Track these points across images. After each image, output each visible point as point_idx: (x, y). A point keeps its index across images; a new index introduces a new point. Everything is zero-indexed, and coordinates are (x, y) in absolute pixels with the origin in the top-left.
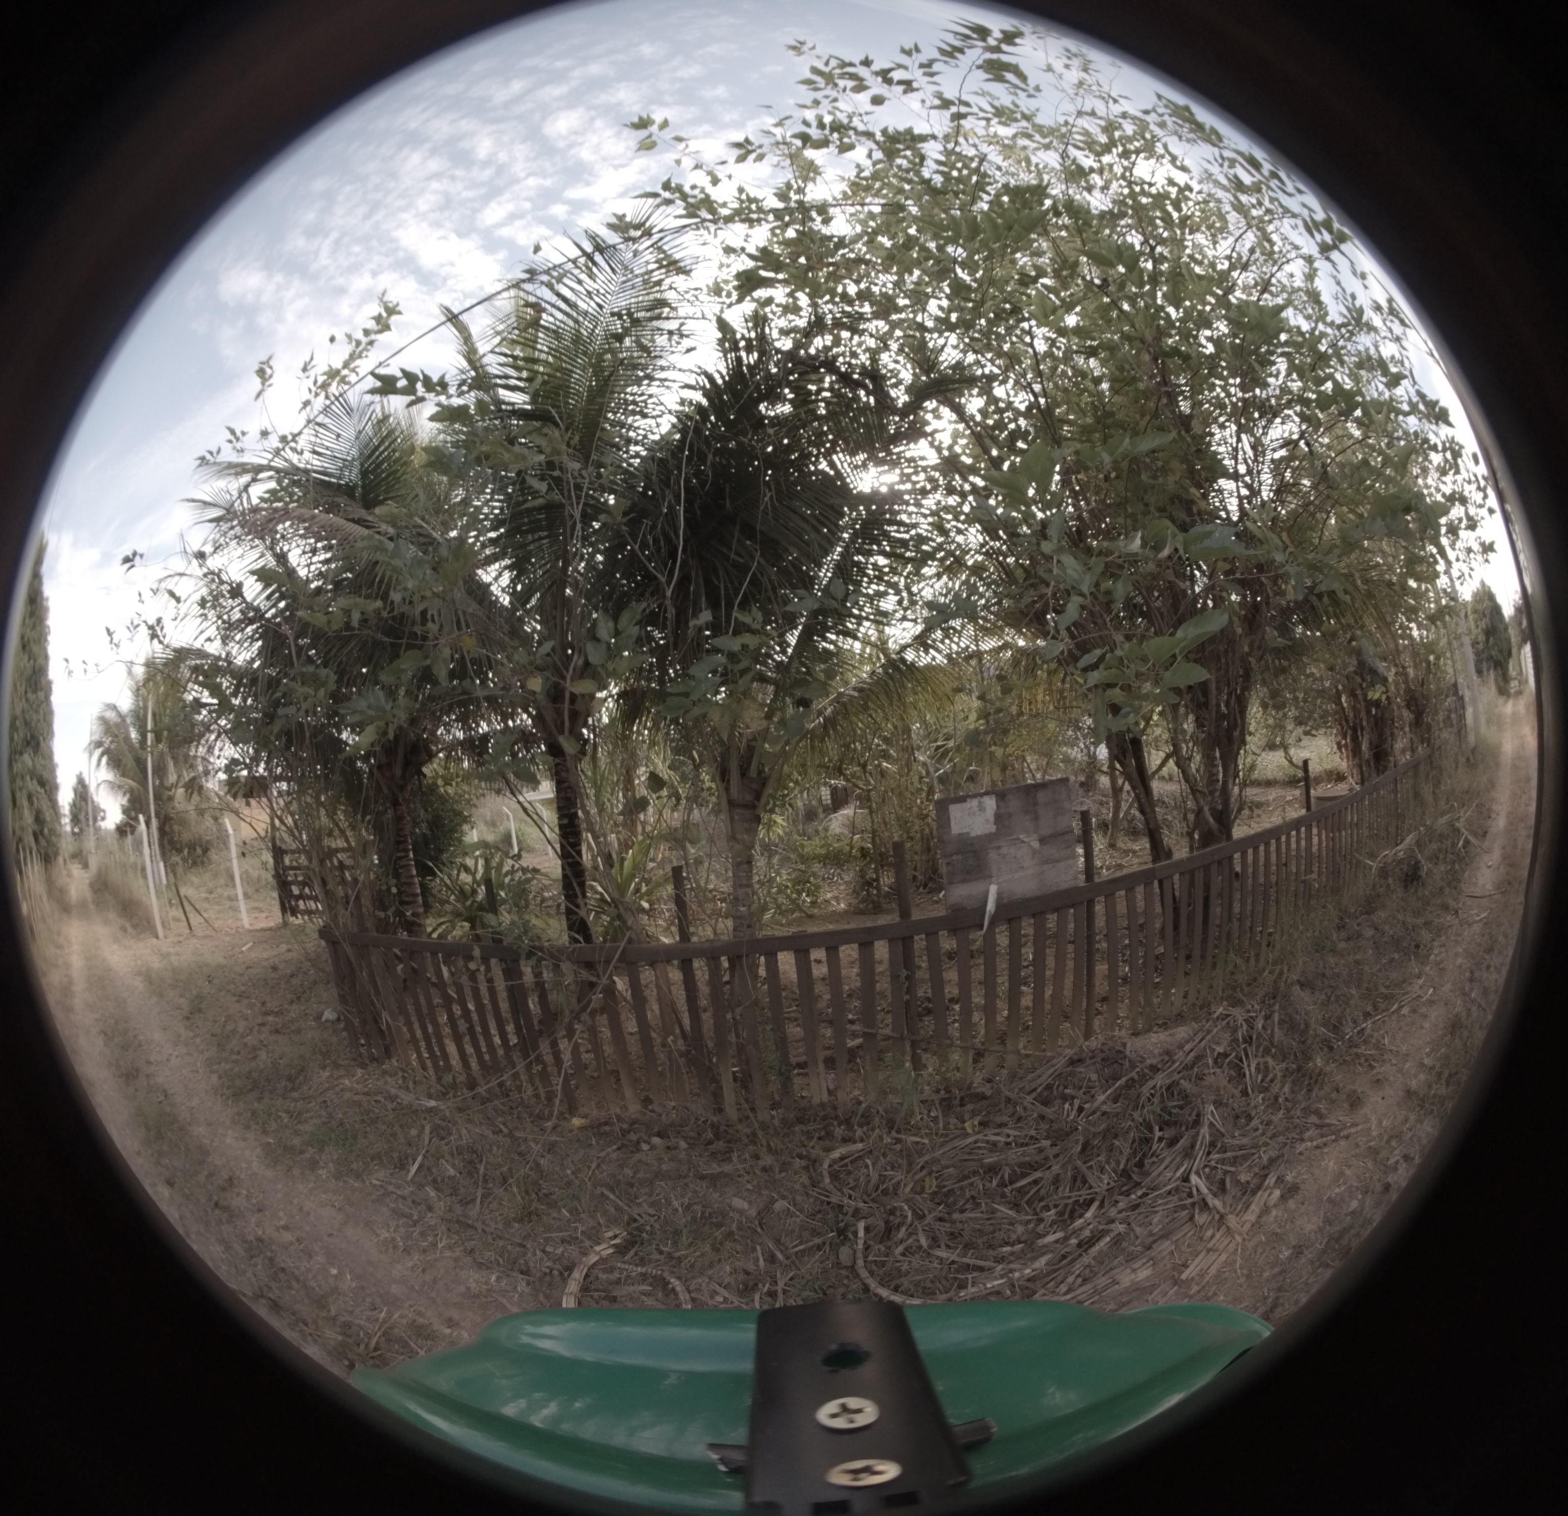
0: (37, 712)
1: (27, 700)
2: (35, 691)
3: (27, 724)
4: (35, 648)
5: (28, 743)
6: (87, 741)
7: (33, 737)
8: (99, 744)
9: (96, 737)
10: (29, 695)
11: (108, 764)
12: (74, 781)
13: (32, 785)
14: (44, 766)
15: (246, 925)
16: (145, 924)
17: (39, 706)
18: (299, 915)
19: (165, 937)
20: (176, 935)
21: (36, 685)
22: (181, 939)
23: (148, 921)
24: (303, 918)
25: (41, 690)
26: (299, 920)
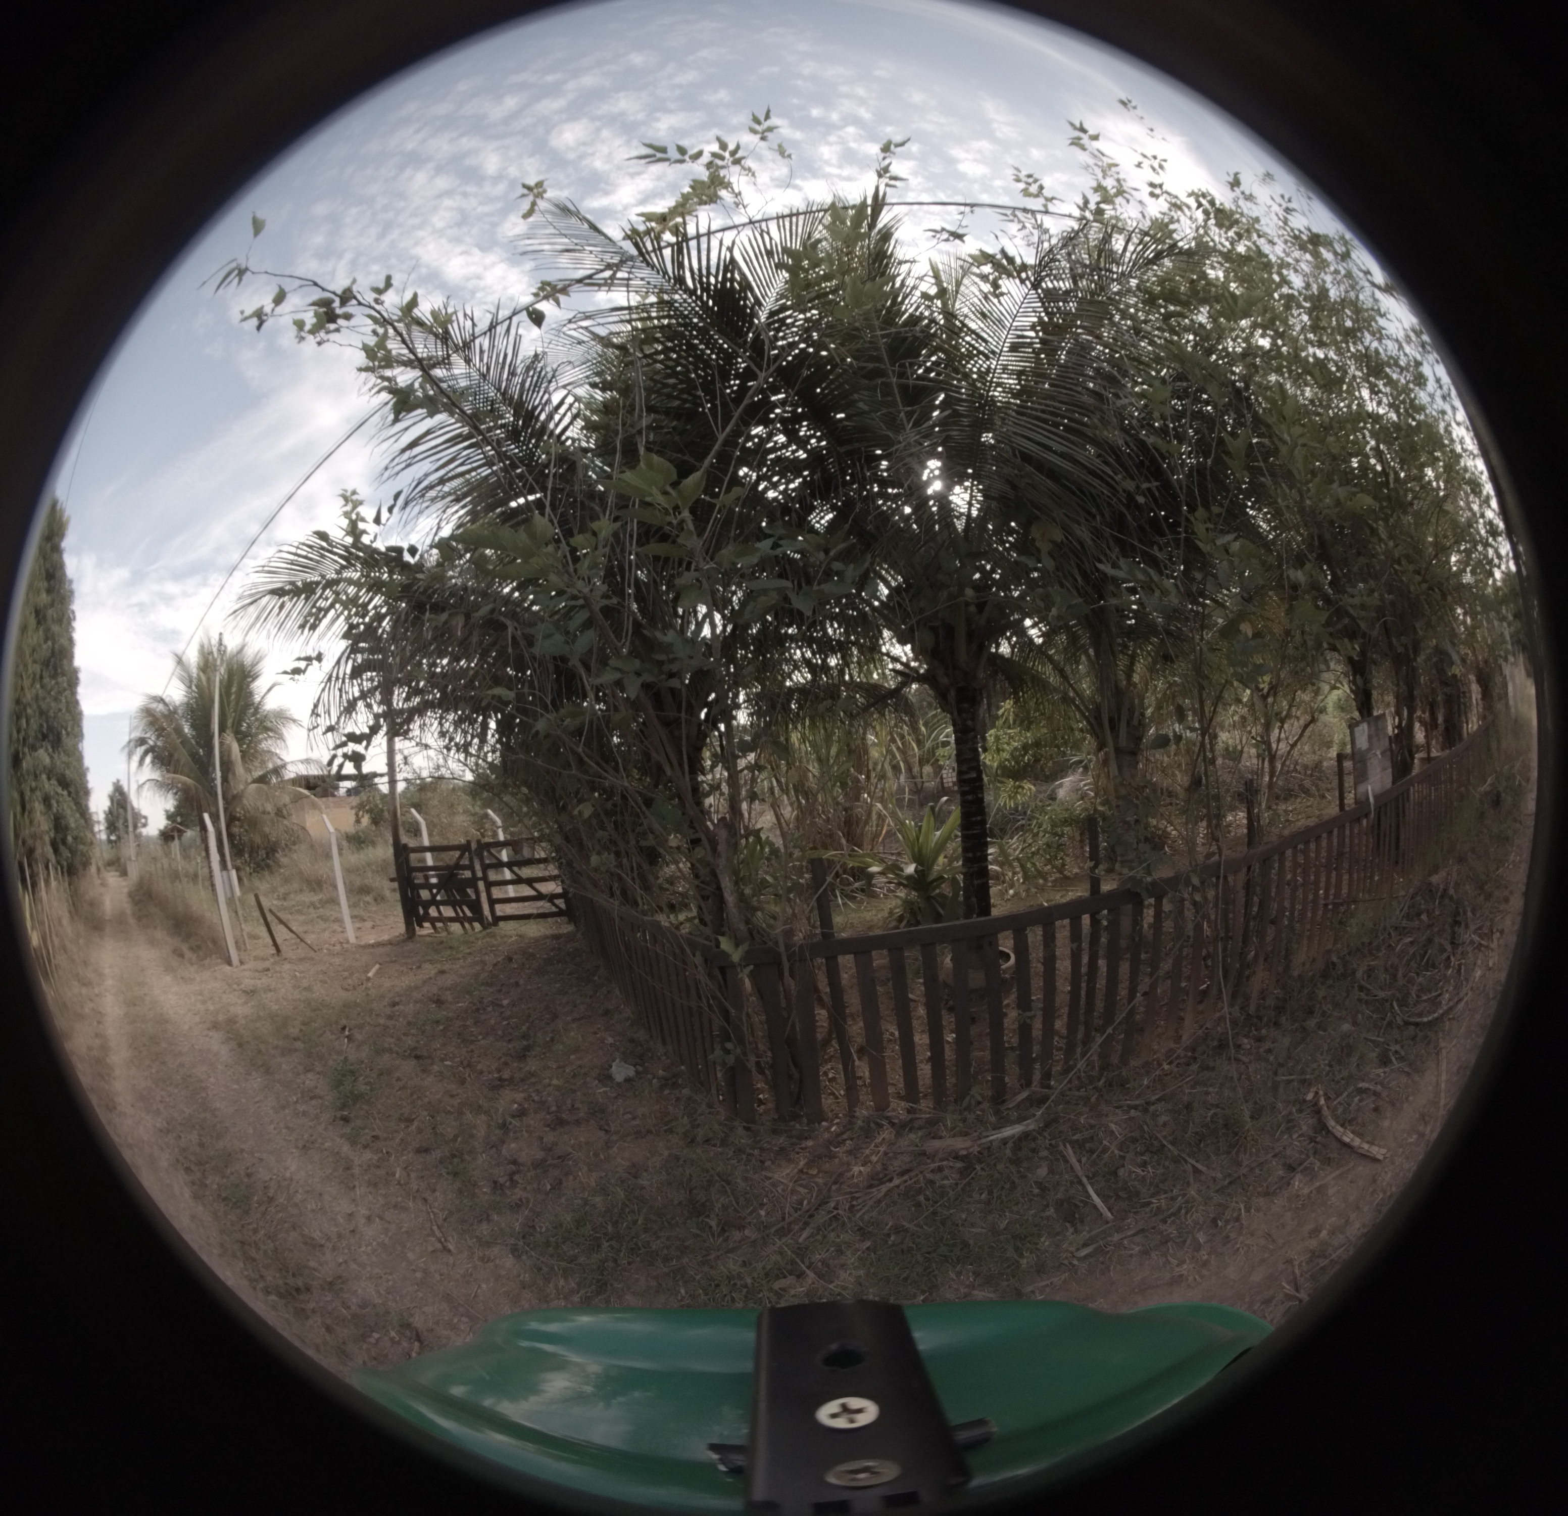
0: (56, 699)
1: (42, 687)
2: (54, 676)
3: (42, 713)
4: (55, 628)
5: (45, 737)
6: (126, 739)
7: (50, 729)
8: (142, 741)
9: (137, 734)
10: (46, 680)
11: (153, 762)
12: (110, 789)
13: (50, 786)
14: (68, 765)
15: (352, 940)
16: (210, 945)
17: (60, 693)
18: (427, 924)
19: (242, 963)
20: (256, 958)
21: (55, 669)
22: (267, 964)
23: (214, 942)
24: (434, 927)
25: (63, 675)
26: (426, 929)
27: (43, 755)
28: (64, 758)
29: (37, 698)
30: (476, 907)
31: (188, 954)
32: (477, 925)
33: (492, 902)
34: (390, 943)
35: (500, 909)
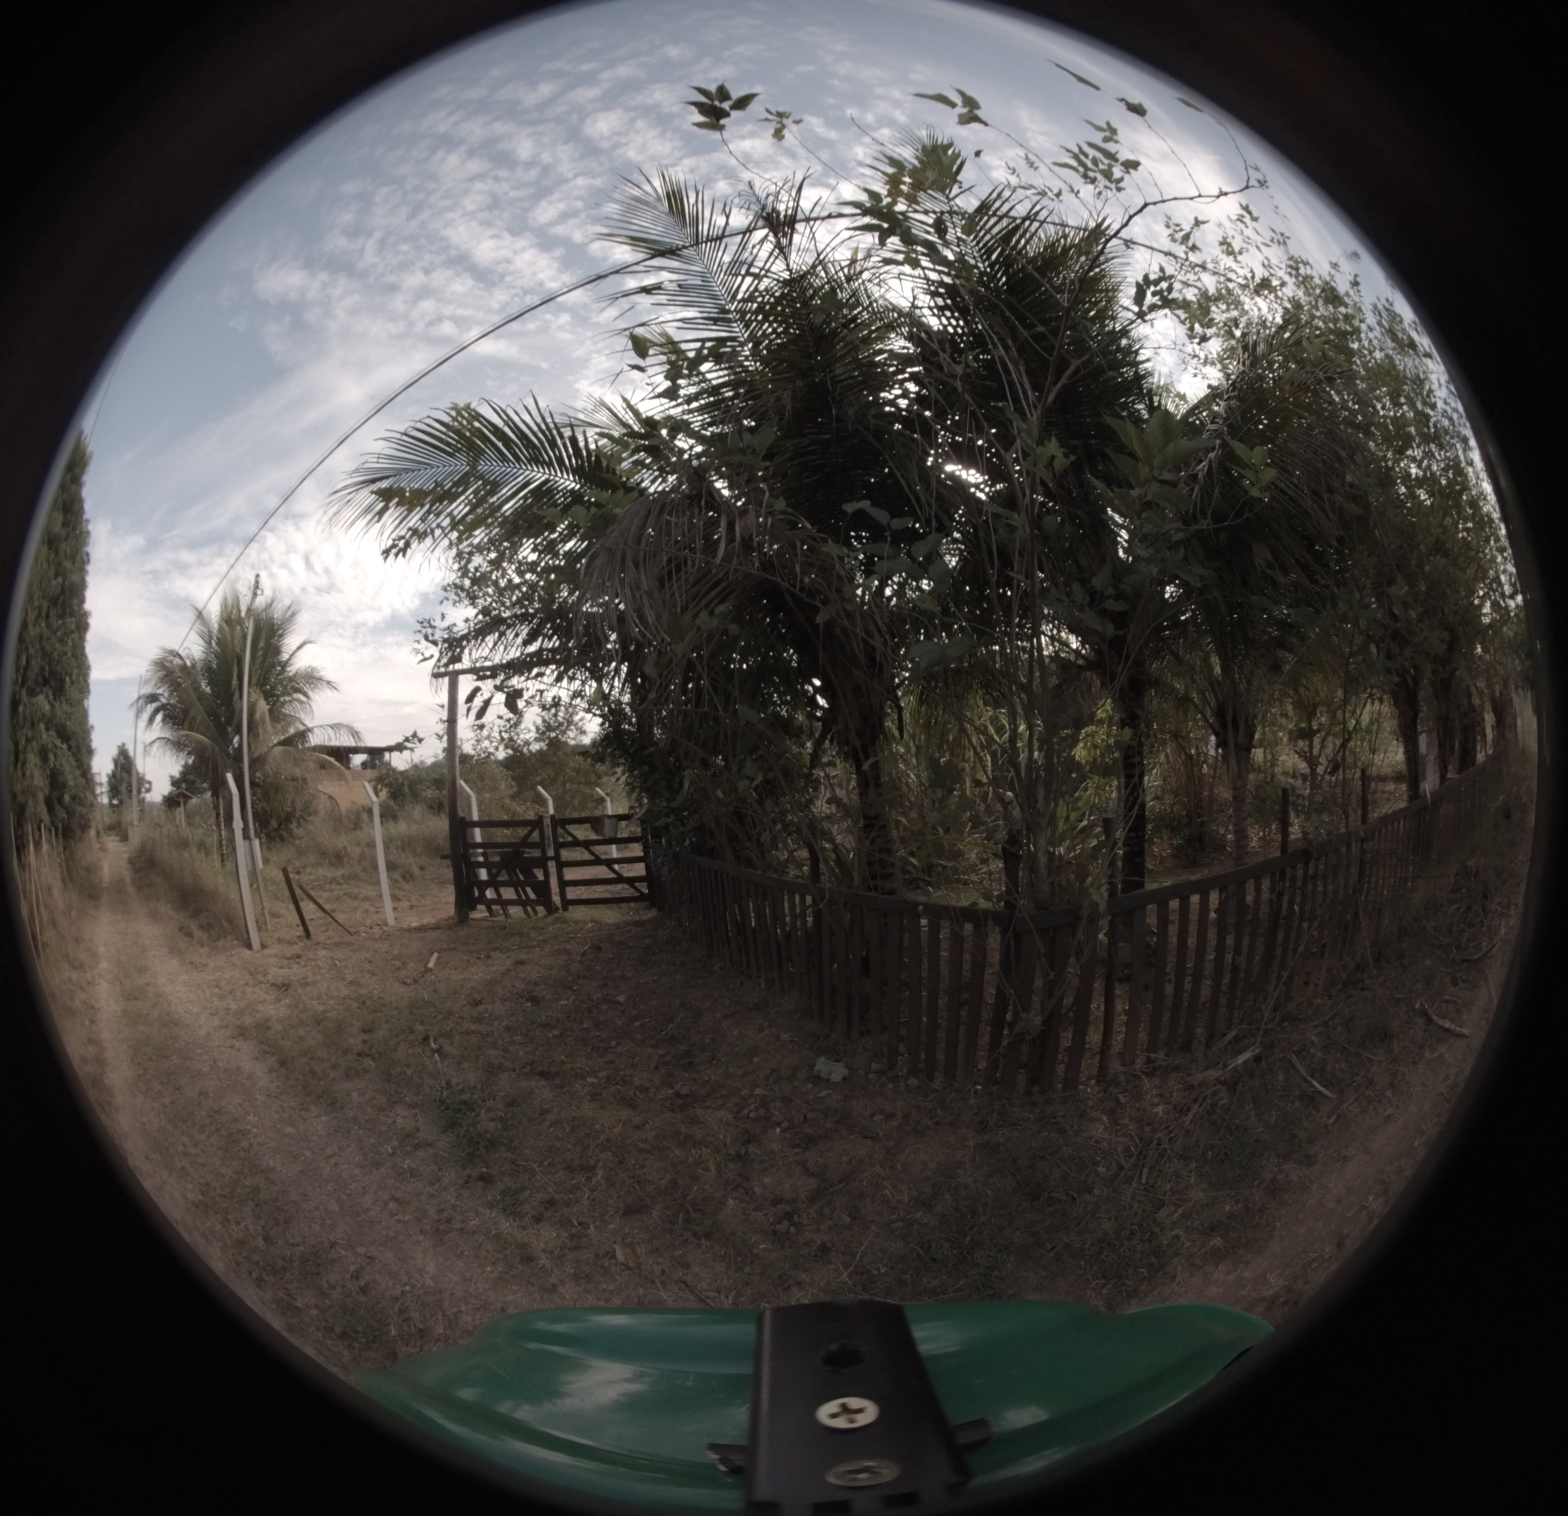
4: (67, 564)
15: (391, 921)
16: (225, 924)
17: (67, 634)
18: (480, 907)
19: (263, 946)
20: (280, 941)
21: (64, 609)
22: (296, 949)
23: (230, 920)
24: (489, 910)
25: (71, 615)
26: (480, 912)
27: (43, 702)
28: (66, 708)
29: (41, 637)
30: (543, 890)
31: (198, 933)
32: (541, 910)
33: (564, 884)
34: (436, 927)
35: (572, 893)
